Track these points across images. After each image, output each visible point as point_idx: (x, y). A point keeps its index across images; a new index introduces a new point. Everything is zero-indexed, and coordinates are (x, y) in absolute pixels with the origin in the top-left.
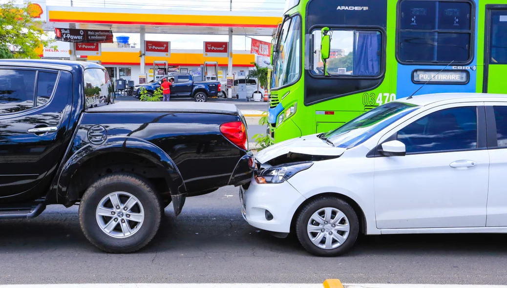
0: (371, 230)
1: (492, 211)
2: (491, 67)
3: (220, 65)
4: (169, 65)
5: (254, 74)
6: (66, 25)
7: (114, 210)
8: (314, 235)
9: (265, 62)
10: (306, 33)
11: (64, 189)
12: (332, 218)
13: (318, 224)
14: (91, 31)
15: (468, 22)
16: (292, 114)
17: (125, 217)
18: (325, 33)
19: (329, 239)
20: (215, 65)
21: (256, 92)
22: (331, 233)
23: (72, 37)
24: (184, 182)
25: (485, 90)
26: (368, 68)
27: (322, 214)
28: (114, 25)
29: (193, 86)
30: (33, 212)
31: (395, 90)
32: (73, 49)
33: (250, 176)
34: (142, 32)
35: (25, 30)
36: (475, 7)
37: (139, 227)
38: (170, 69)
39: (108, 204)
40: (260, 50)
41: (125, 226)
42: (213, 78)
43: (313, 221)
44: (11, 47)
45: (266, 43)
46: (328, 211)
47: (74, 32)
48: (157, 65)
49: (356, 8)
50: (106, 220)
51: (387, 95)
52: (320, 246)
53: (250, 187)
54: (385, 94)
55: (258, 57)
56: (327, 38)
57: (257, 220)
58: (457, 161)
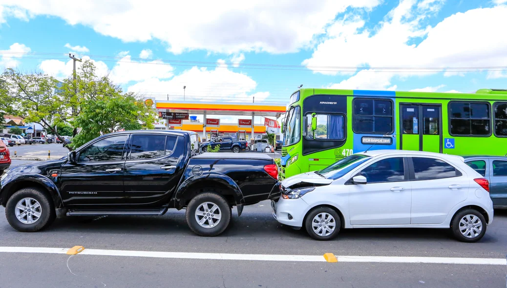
0: (347, 226)
1: (414, 215)
2: (404, 135)
3: (247, 132)
4: (219, 132)
5: (266, 137)
6: (165, 110)
7: (205, 212)
8: (316, 228)
9: (271, 131)
10: (303, 116)
11: (178, 200)
12: (326, 219)
13: (318, 222)
14: (177, 113)
15: (391, 111)
16: (295, 160)
17: (210, 216)
18: (314, 116)
19: (324, 230)
20: (244, 132)
21: (267, 147)
22: (325, 227)
23: (167, 117)
24: (244, 197)
25: (401, 148)
26: (337, 135)
27: (320, 216)
28: (190, 110)
29: (232, 144)
30: (162, 212)
31: (352, 148)
32: (167, 123)
33: (279, 195)
34: (205, 114)
35: (148, 114)
36: (394, 103)
37: (218, 222)
38: (219, 134)
39: (202, 209)
40: (269, 124)
41: (210, 221)
42: (243, 139)
43: (315, 220)
44: (140, 122)
45: (272, 120)
46: (324, 214)
47: (168, 114)
48: (212, 131)
49: (330, 103)
50: (200, 217)
51: (348, 150)
52: (319, 234)
53: (279, 200)
54: (347, 150)
55: (268, 128)
56: (314, 119)
57: (283, 219)
58: (394, 187)
